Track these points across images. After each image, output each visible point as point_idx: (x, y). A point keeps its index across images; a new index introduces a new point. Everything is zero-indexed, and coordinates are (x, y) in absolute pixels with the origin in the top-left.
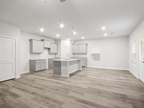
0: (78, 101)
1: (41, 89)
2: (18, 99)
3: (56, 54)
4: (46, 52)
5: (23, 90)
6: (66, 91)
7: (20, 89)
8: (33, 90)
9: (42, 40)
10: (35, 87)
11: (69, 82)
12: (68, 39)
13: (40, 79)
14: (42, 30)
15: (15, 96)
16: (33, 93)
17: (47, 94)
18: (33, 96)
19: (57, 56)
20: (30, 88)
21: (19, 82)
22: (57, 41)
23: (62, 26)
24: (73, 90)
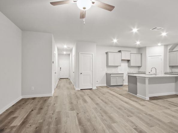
0: (135, 129)
1: (105, 103)
2: (85, 104)
3: (139, 67)
4: (125, 64)
5: (92, 99)
6: (130, 114)
7: (90, 98)
8: (99, 101)
9: (120, 51)
10: (102, 100)
11: (143, 105)
12: (159, 44)
13: (110, 94)
14: (115, 41)
15: (85, 101)
16: (97, 104)
17: (108, 109)
18: (95, 106)
19: (141, 70)
20: (98, 99)
21: (93, 92)
22: (141, 50)
23: (135, 30)
24: (141, 116)
